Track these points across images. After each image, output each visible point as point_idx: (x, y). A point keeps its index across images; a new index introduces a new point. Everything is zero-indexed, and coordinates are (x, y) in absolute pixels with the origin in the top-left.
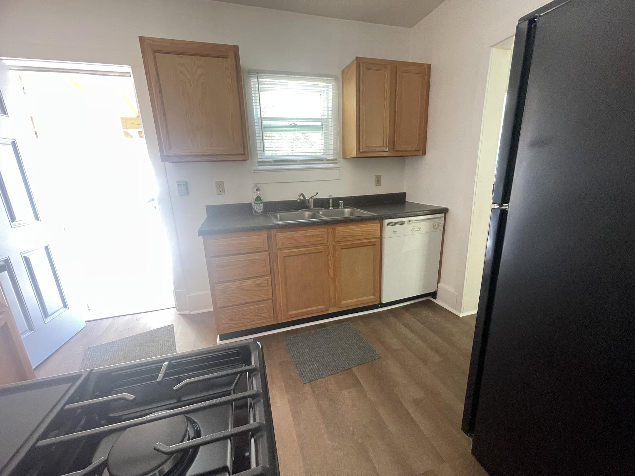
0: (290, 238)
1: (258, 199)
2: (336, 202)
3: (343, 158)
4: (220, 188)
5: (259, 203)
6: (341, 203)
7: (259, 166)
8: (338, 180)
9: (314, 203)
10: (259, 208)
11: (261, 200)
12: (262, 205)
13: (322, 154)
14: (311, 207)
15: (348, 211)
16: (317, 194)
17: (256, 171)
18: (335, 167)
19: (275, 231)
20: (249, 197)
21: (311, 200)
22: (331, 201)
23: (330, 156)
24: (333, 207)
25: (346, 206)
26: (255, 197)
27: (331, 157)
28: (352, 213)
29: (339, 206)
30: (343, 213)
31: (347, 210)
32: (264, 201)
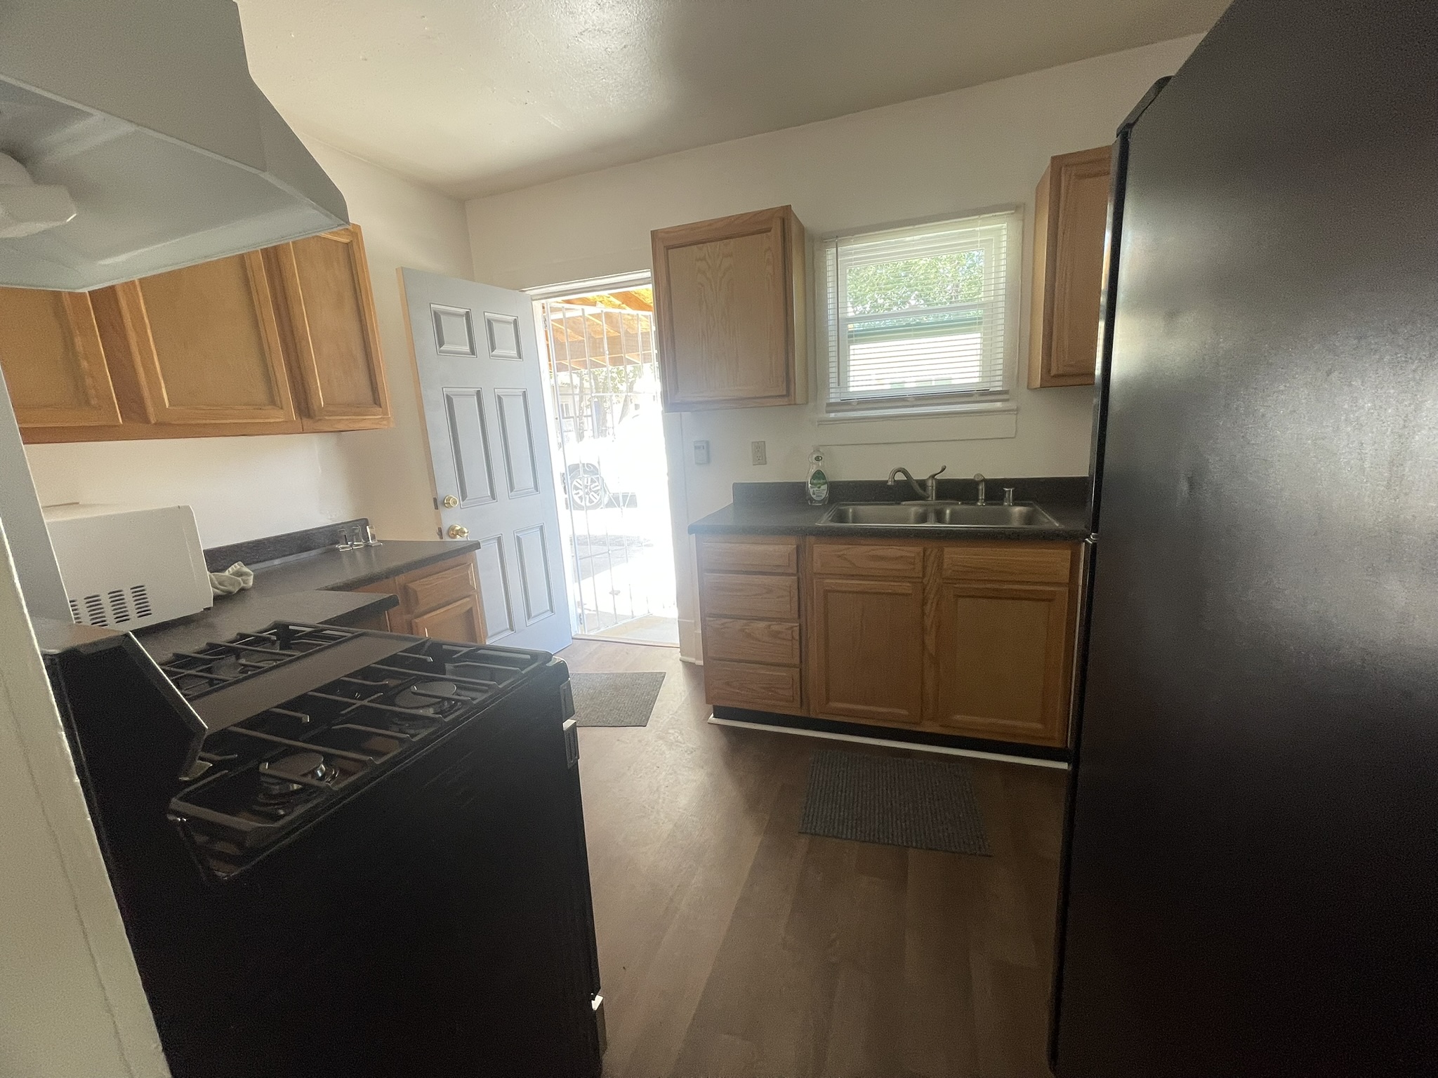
0: (839, 556)
1: (819, 475)
2: (995, 490)
3: (1028, 388)
4: (760, 455)
5: (819, 484)
6: (1009, 491)
7: (829, 412)
8: (1012, 438)
9: (936, 488)
10: (820, 492)
11: (824, 478)
12: (825, 487)
13: (977, 380)
14: (928, 497)
15: (1021, 513)
16: (943, 469)
17: (822, 422)
18: (1003, 409)
19: (812, 539)
20: (803, 473)
21: (930, 483)
22: (982, 487)
23: (997, 384)
24: (986, 500)
25: (1018, 500)
26: (813, 471)
27: (997, 386)
28: (1029, 519)
29: (1002, 499)
30: (1006, 517)
31: (1017, 510)
32: (831, 479)
